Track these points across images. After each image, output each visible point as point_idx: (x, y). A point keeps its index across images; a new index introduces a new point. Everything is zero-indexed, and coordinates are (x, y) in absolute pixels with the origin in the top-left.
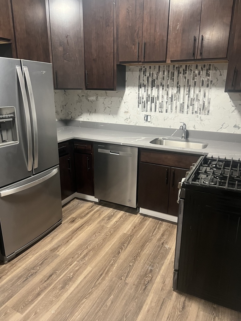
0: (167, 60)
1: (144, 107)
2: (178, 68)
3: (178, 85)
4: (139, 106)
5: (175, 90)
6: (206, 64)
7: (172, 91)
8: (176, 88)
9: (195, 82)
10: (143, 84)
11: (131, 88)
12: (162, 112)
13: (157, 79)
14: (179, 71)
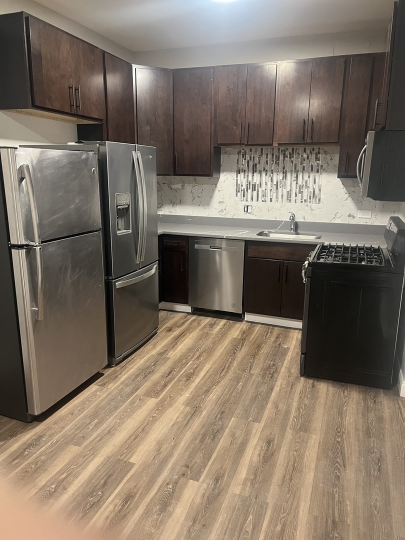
0: (274, 143)
1: (244, 196)
2: (284, 152)
3: (284, 170)
4: (237, 195)
5: (281, 176)
6: (315, 147)
7: (277, 177)
8: (282, 174)
9: (304, 167)
10: (242, 169)
11: (227, 173)
12: (265, 202)
13: (259, 163)
14: (284, 154)
